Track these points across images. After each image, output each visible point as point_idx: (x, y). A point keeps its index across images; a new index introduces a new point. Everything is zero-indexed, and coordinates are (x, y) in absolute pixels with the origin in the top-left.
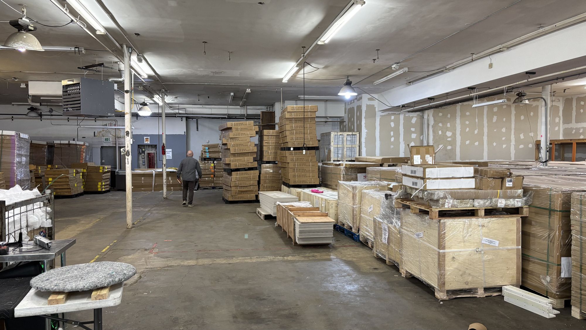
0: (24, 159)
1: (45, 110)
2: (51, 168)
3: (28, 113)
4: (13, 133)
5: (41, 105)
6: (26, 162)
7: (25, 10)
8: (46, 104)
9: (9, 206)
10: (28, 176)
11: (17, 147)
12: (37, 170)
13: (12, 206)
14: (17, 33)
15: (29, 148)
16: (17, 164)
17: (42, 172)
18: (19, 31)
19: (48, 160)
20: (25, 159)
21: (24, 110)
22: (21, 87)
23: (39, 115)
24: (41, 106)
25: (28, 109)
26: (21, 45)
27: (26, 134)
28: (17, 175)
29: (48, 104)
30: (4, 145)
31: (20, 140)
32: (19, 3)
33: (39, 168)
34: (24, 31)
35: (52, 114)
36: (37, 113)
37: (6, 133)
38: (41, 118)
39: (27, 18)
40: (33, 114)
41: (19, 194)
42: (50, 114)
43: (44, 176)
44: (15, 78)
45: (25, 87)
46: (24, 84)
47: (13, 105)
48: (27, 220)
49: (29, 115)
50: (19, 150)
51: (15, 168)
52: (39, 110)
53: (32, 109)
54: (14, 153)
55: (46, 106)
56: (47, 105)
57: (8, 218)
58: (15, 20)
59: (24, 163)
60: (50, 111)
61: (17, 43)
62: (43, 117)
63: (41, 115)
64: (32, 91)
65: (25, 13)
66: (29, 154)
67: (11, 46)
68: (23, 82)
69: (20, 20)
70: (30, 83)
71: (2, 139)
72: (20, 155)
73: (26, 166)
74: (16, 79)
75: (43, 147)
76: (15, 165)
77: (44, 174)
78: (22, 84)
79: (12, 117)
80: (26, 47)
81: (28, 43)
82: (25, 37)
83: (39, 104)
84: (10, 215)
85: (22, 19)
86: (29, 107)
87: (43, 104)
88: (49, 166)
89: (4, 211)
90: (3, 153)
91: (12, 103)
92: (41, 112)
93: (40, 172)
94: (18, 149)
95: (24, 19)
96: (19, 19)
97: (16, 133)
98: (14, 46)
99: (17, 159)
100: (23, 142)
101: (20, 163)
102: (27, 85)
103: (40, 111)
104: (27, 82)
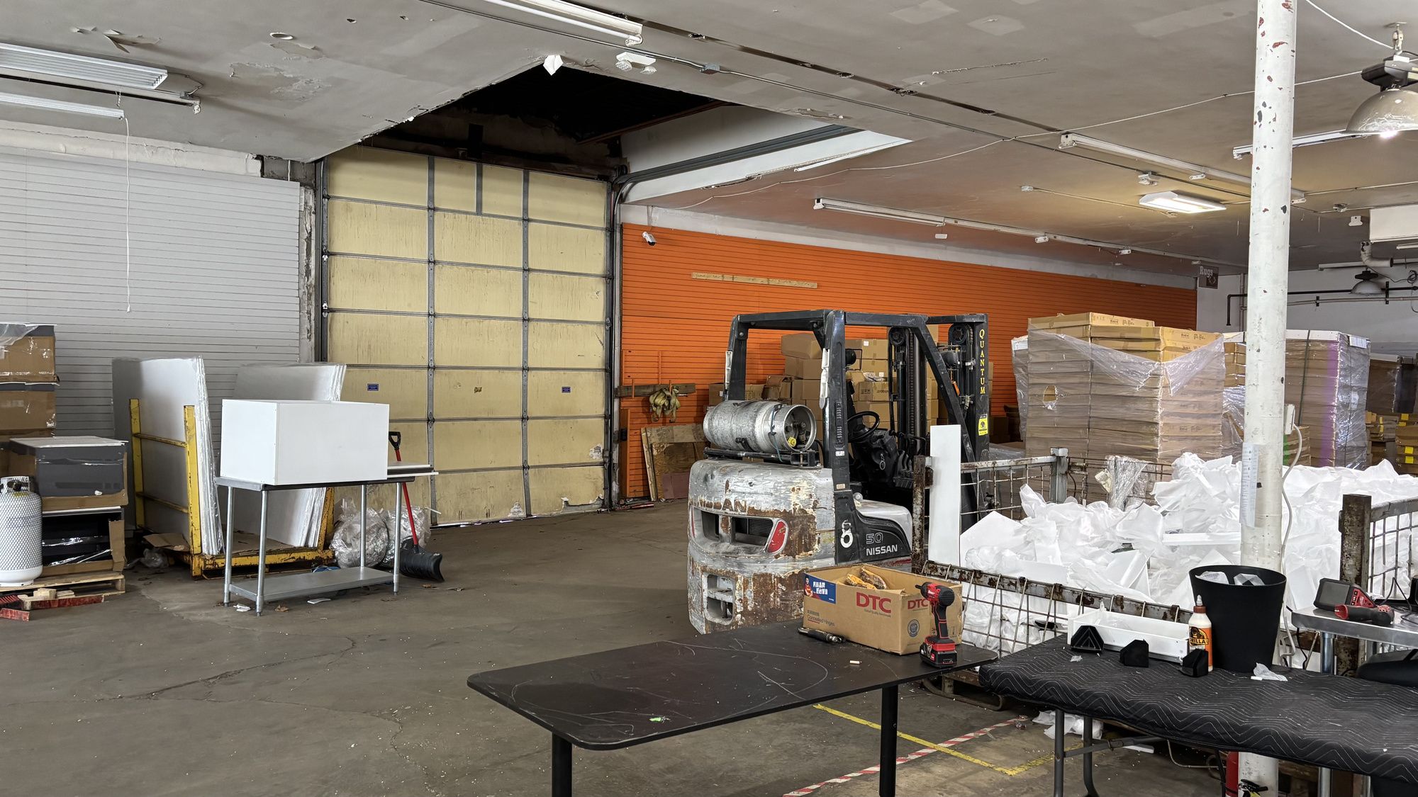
0: (1355, 397)
1: (1397, 276)
2: (1408, 423)
3: (1355, 287)
4: (1333, 335)
5: (1392, 264)
6: (1359, 405)
7: (1401, 35)
8: (1403, 261)
9: (1377, 509)
10: (1363, 439)
11: (1341, 369)
12: (1376, 424)
13: (1383, 511)
14: (1378, 96)
15: (1368, 371)
16: (1338, 409)
17: (1386, 430)
18: (1383, 89)
19: (1399, 402)
20: (1357, 397)
21: (1347, 279)
22: (1350, 225)
23: (1383, 289)
24: (1394, 267)
25: (1357, 277)
26: (1389, 123)
27: (1363, 336)
28: (1337, 434)
29: (1408, 260)
30: (1311, 364)
31: (1347, 351)
32: (1387, 23)
33: (1381, 419)
34: (1397, 87)
35: (1414, 285)
36: (1378, 284)
37: (1317, 335)
38: (1387, 296)
39: (1405, 53)
40: (1368, 289)
41: (1389, 483)
42: (1410, 285)
43: (1393, 440)
44: (1339, 206)
45: (1361, 223)
46: (1359, 217)
47: (1322, 269)
48: (1410, 550)
49: (1358, 291)
50: (1345, 376)
51: (1334, 418)
52: (1383, 276)
53: (1367, 276)
54: (1333, 381)
55: (1403, 267)
56: (1406, 264)
57: (1374, 537)
58: (1375, 67)
59: (1354, 407)
60: (1410, 279)
61: (1378, 121)
62: (1392, 294)
63: (1386, 290)
64: (1376, 235)
65: (1400, 44)
66: (1366, 385)
67: (1364, 129)
68: (1356, 213)
69: (1387, 63)
70: (1375, 215)
71: (1307, 350)
72: (1346, 388)
73: (1357, 415)
74: (1343, 207)
75: (1389, 370)
76: (1335, 411)
77: (1392, 435)
78: (1353, 218)
79: (1318, 298)
80: (1400, 125)
81: (1405, 114)
82: (1398, 101)
83: (1387, 263)
84: (1379, 531)
85: (1391, 58)
86: (1360, 271)
87: (1395, 261)
88: (1405, 417)
89: (1367, 521)
90: (1308, 381)
91: (1321, 266)
92: (1387, 283)
93: (1382, 431)
94: (1342, 373)
95: (1396, 58)
96: (1385, 60)
97: (1341, 336)
98: (1371, 129)
99: (1339, 398)
100: (1356, 357)
101: (1346, 406)
102: (1366, 220)
103: (1384, 281)
104: (1368, 211)
